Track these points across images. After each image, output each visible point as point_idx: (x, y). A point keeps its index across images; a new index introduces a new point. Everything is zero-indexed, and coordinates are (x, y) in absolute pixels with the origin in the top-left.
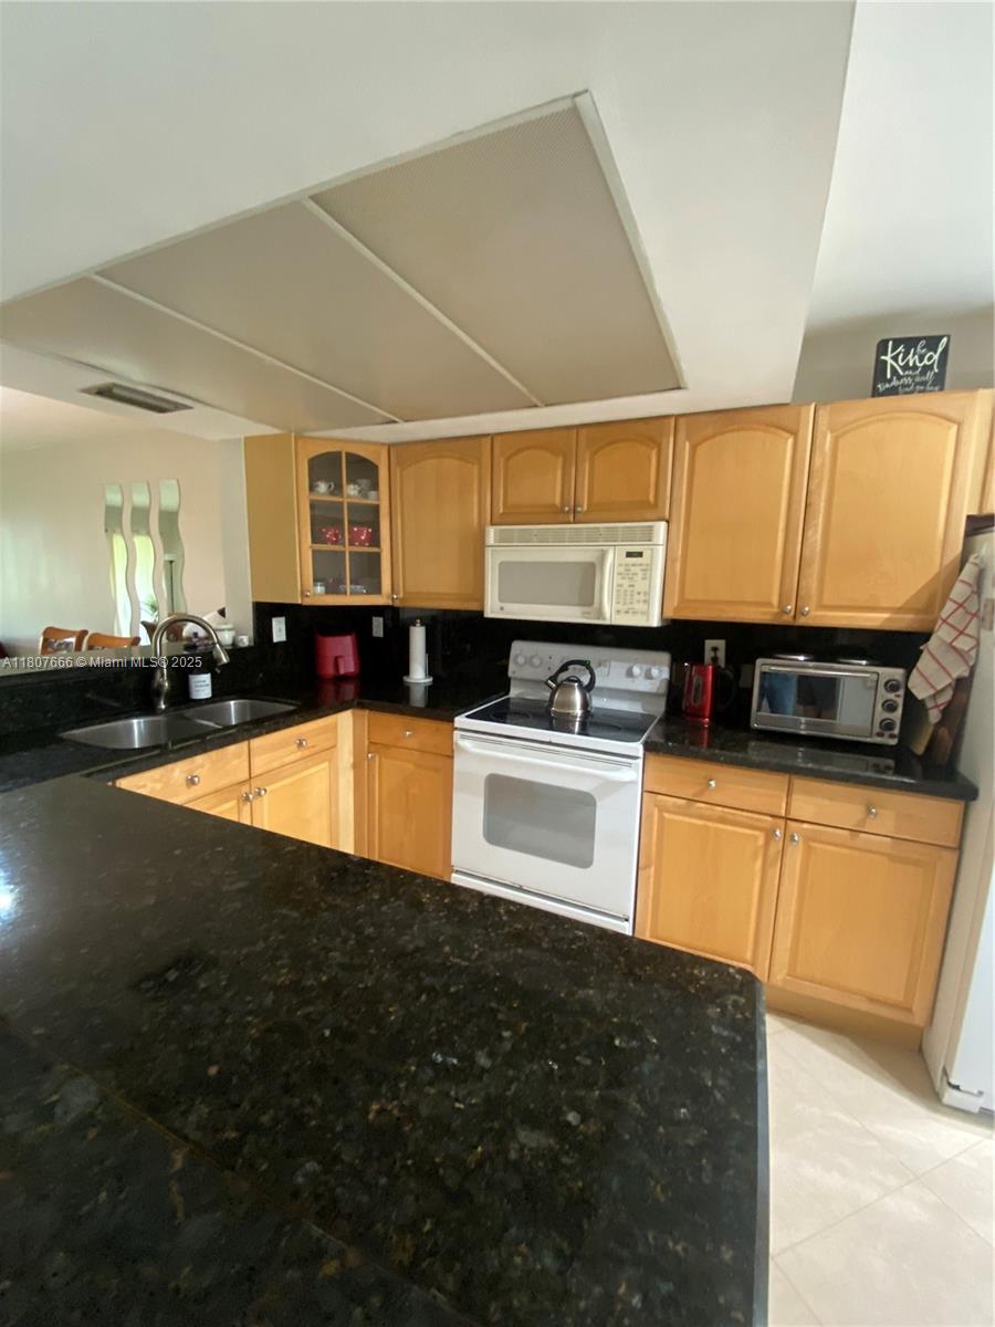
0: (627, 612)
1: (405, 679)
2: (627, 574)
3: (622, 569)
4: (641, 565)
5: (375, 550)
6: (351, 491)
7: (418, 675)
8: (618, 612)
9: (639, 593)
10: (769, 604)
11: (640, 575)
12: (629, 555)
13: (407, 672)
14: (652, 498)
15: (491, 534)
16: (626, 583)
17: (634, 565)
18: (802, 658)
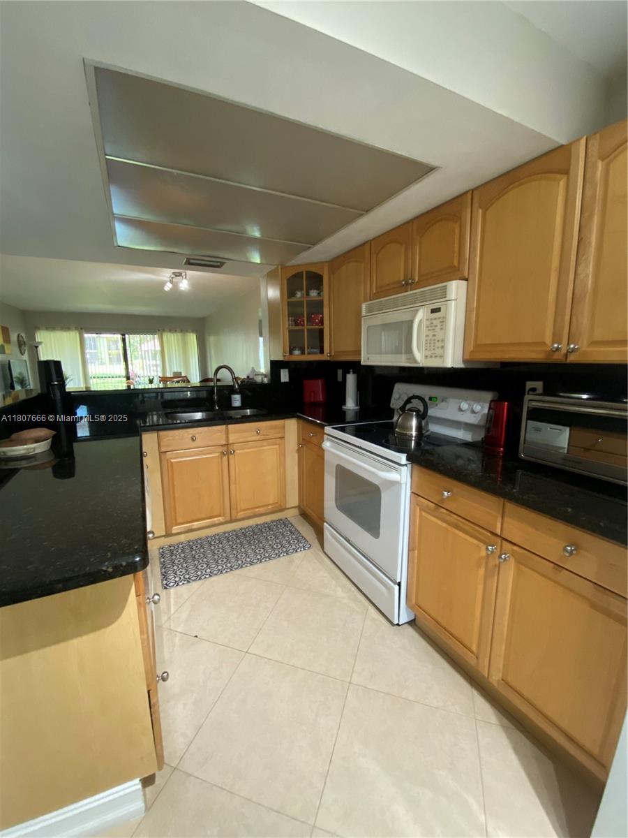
0: (431, 357)
1: (344, 407)
2: (431, 327)
3: (429, 323)
4: (439, 318)
5: (322, 327)
6: (313, 293)
7: (351, 404)
8: (426, 357)
9: (438, 341)
10: (544, 343)
11: (439, 327)
12: (433, 311)
13: (344, 403)
14: (456, 264)
15: (364, 306)
16: (431, 333)
17: (435, 319)
18: (585, 396)
